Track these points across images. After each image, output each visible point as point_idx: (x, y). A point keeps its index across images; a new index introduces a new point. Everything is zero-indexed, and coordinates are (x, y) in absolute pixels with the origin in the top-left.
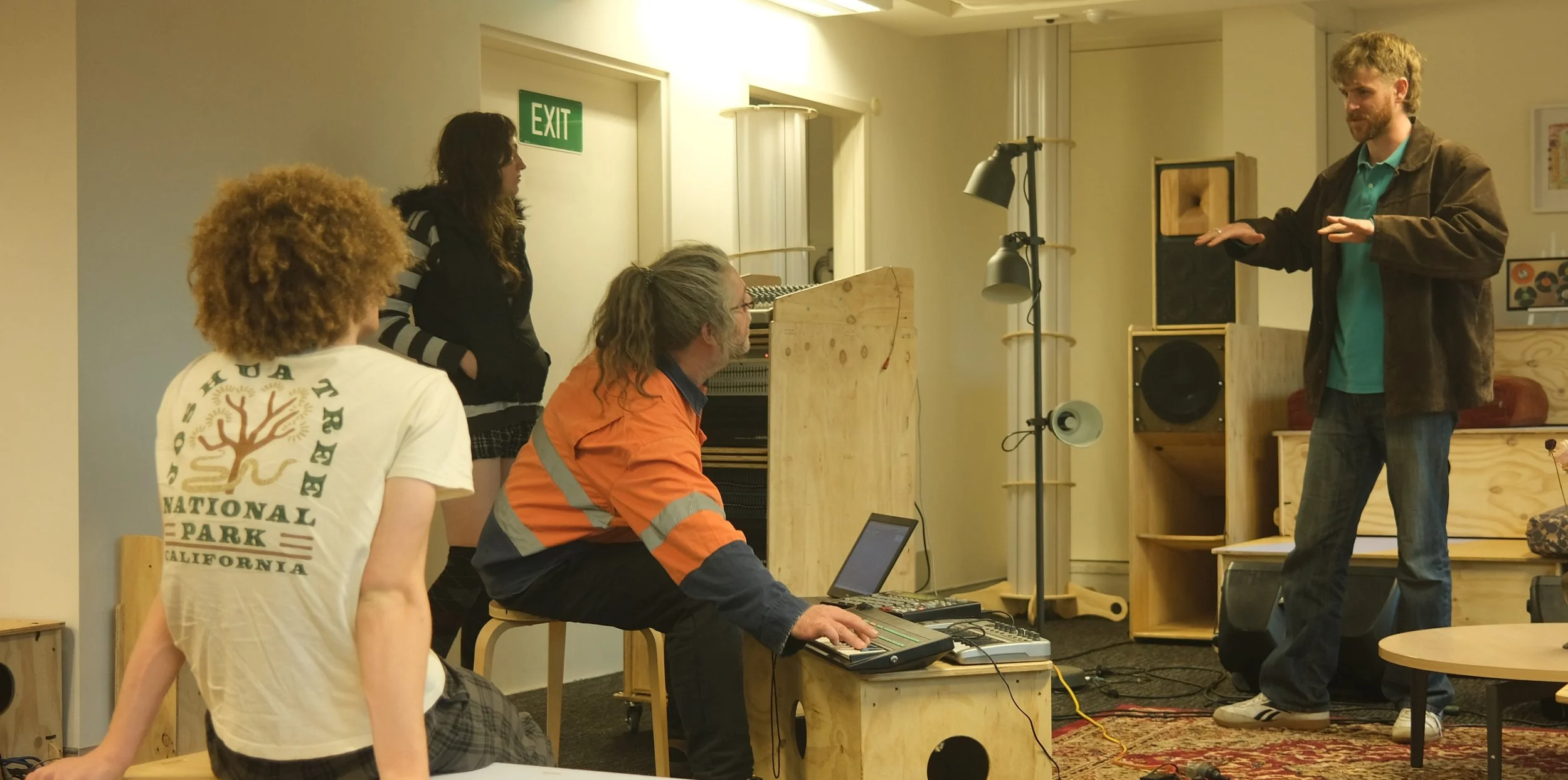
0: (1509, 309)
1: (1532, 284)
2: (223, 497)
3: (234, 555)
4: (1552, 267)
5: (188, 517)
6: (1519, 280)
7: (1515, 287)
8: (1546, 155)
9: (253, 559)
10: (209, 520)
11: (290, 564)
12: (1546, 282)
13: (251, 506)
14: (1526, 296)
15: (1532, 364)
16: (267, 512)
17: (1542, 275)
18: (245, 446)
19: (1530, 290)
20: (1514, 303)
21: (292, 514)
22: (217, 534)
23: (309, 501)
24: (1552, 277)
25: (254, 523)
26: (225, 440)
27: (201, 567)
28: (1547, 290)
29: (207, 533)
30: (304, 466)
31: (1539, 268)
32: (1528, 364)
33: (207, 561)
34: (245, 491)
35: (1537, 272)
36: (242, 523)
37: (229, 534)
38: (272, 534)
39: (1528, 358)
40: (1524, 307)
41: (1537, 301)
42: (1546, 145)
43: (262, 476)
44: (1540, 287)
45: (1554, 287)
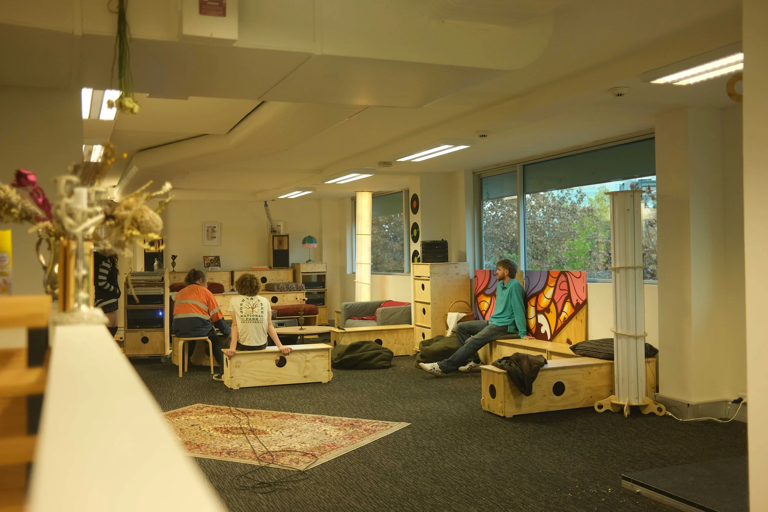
0: (205, 267)
1: (209, 262)
2: (252, 314)
3: (254, 321)
4: (213, 258)
5: (247, 317)
6: (206, 261)
7: (206, 262)
8: (206, 233)
9: (257, 322)
10: (250, 317)
11: (261, 322)
12: (212, 261)
13: (256, 315)
14: (208, 264)
15: (212, 279)
16: (258, 316)
17: (211, 260)
18: (253, 308)
19: (209, 263)
20: (206, 266)
21: (261, 316)
22: (252, 319)
23: (262, 314)
24: (213, 260)
25: (256, 317)
26: (250, 308)
27: (249, 323)
28: (212, 263)
29: (250, 319)
30: (261, 310)
31: (210, 258)
32: (211, 279)
33: (250, 322)
34: (255, 314)
35: (210, 259)
36: (255, 317)
37: (253, 319)
38: (259, 319)
39: (211, 278)
40: (208, 267)
41: (211, 265)
42: (206, 231)
43: (256, 311)
44: (211, 262)
45: (214, 263)
